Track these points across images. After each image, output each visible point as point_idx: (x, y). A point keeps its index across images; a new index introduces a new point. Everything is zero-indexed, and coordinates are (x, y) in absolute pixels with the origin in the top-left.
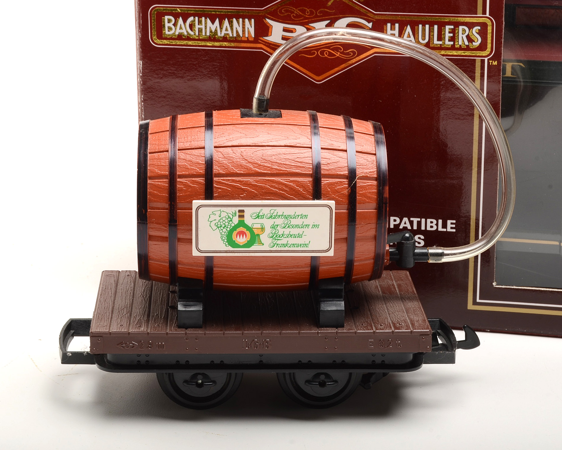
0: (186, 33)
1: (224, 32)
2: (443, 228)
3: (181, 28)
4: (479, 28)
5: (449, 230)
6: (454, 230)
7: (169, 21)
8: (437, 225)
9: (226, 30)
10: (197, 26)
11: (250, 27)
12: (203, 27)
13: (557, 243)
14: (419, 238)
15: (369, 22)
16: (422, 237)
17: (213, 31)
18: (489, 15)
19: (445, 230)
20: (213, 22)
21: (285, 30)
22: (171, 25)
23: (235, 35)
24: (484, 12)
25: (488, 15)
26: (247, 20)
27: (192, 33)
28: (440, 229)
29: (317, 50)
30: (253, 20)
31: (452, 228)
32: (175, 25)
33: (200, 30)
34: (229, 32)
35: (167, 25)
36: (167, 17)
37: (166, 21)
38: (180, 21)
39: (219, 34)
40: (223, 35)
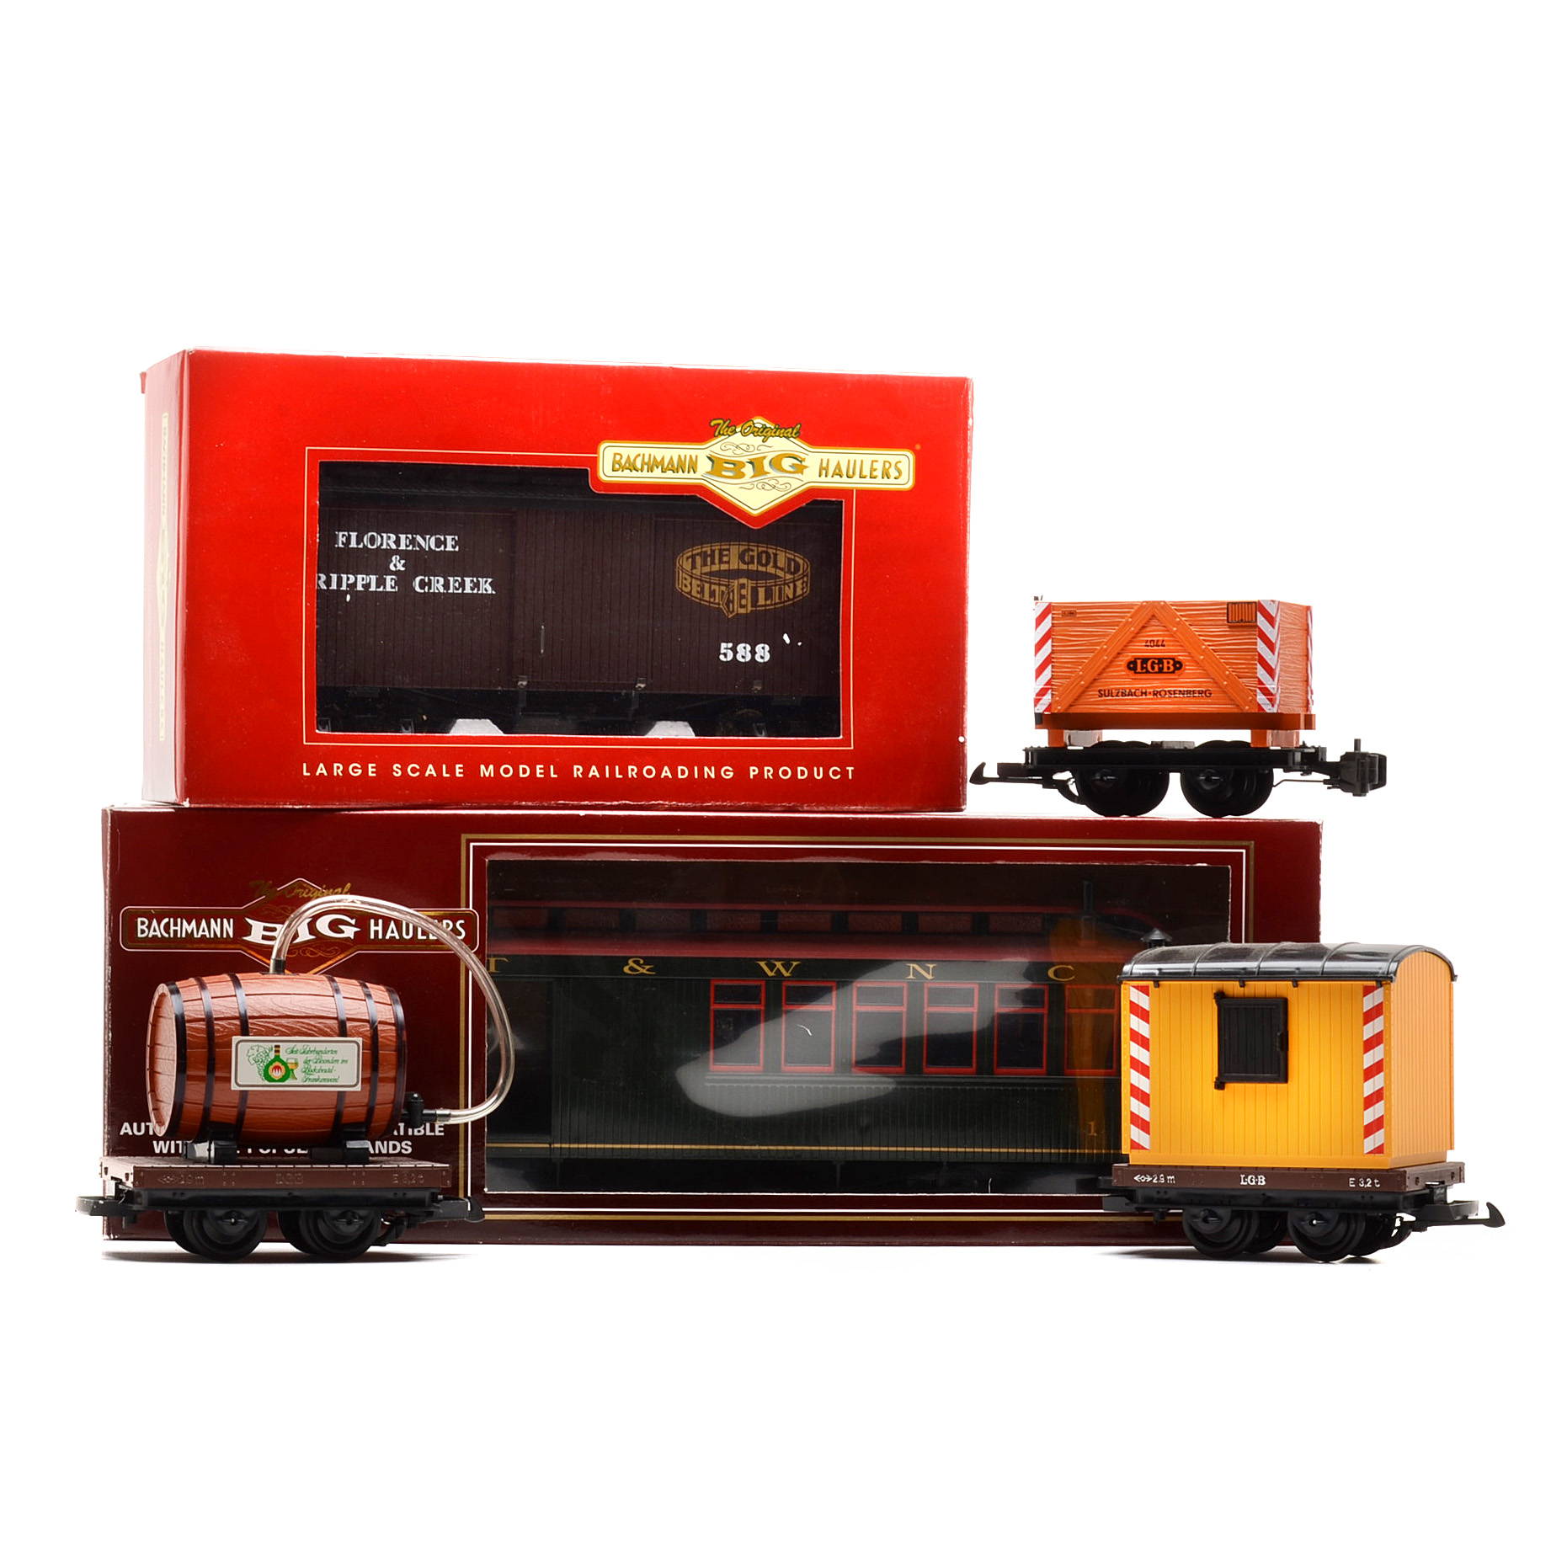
0: (160, 936)
1: (201, 933)
2: (431, 1131)
3: (155, 931)
4: (462, 921)
5: (437, 1133)
6: (442, 1134)
7: (143, 923)
8: (425, 1129)
9: (204, 931)
10: (172, 928)
11: (229, 927)
12: (178, 928)
13: (547, 1146)
14: (406, 1144)
15: (352, 919)
16: (410, 1143)
17: (189, 932)
18: (473, 908)
19: (433, 1134)
20: (189, 924)
21: (266, 929)
22: (144, 927)
23: (212, 936)
24: (468, 906)
25: (471, 908)
26: (225, 921)
27: (167, 935)
28: (428, 1133)
29: (299, 949)
30: (232, 920)
31: (440, 1132)
32: (149, 927)
33: (175, 931)
34: (207, 933)
35: (140, 927)
36: (139, 920)
37: (139, 923)
38: (155, 922)
39: (195, 936)
40: (199, 936)
